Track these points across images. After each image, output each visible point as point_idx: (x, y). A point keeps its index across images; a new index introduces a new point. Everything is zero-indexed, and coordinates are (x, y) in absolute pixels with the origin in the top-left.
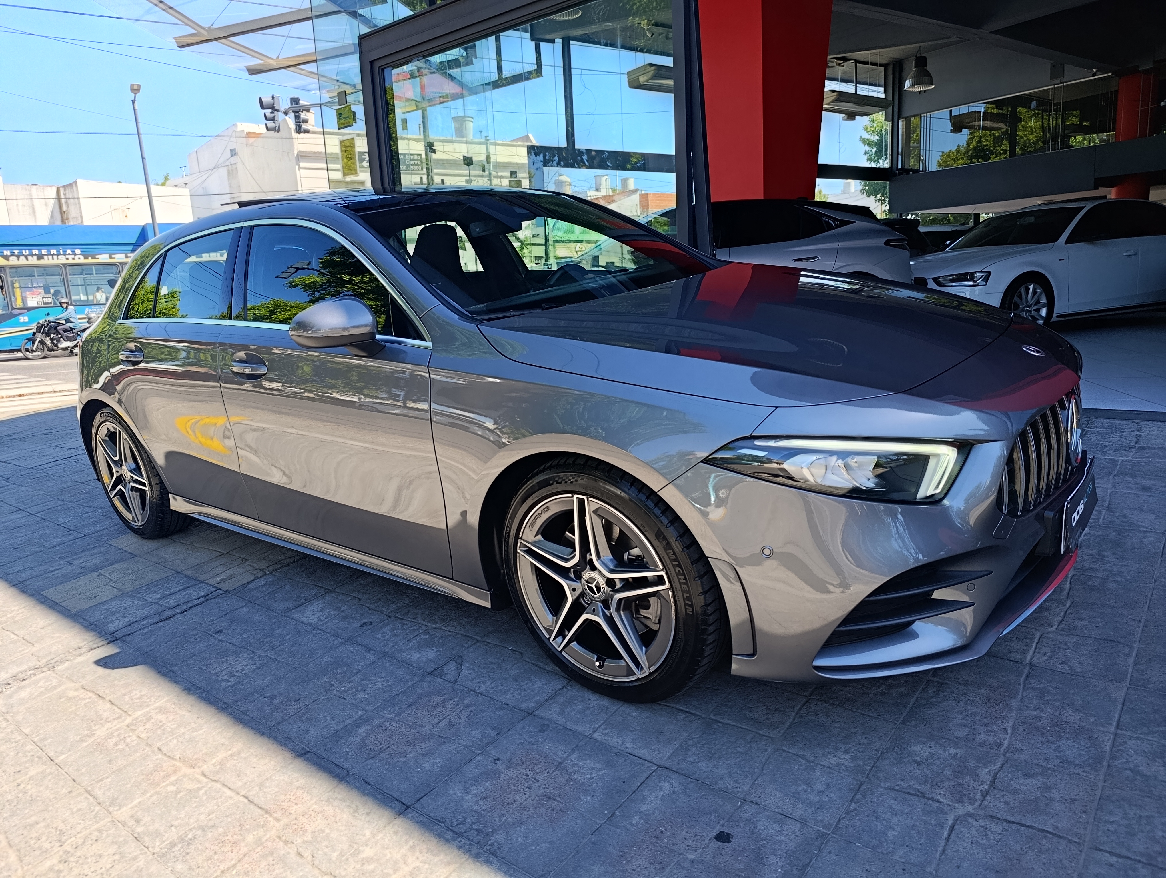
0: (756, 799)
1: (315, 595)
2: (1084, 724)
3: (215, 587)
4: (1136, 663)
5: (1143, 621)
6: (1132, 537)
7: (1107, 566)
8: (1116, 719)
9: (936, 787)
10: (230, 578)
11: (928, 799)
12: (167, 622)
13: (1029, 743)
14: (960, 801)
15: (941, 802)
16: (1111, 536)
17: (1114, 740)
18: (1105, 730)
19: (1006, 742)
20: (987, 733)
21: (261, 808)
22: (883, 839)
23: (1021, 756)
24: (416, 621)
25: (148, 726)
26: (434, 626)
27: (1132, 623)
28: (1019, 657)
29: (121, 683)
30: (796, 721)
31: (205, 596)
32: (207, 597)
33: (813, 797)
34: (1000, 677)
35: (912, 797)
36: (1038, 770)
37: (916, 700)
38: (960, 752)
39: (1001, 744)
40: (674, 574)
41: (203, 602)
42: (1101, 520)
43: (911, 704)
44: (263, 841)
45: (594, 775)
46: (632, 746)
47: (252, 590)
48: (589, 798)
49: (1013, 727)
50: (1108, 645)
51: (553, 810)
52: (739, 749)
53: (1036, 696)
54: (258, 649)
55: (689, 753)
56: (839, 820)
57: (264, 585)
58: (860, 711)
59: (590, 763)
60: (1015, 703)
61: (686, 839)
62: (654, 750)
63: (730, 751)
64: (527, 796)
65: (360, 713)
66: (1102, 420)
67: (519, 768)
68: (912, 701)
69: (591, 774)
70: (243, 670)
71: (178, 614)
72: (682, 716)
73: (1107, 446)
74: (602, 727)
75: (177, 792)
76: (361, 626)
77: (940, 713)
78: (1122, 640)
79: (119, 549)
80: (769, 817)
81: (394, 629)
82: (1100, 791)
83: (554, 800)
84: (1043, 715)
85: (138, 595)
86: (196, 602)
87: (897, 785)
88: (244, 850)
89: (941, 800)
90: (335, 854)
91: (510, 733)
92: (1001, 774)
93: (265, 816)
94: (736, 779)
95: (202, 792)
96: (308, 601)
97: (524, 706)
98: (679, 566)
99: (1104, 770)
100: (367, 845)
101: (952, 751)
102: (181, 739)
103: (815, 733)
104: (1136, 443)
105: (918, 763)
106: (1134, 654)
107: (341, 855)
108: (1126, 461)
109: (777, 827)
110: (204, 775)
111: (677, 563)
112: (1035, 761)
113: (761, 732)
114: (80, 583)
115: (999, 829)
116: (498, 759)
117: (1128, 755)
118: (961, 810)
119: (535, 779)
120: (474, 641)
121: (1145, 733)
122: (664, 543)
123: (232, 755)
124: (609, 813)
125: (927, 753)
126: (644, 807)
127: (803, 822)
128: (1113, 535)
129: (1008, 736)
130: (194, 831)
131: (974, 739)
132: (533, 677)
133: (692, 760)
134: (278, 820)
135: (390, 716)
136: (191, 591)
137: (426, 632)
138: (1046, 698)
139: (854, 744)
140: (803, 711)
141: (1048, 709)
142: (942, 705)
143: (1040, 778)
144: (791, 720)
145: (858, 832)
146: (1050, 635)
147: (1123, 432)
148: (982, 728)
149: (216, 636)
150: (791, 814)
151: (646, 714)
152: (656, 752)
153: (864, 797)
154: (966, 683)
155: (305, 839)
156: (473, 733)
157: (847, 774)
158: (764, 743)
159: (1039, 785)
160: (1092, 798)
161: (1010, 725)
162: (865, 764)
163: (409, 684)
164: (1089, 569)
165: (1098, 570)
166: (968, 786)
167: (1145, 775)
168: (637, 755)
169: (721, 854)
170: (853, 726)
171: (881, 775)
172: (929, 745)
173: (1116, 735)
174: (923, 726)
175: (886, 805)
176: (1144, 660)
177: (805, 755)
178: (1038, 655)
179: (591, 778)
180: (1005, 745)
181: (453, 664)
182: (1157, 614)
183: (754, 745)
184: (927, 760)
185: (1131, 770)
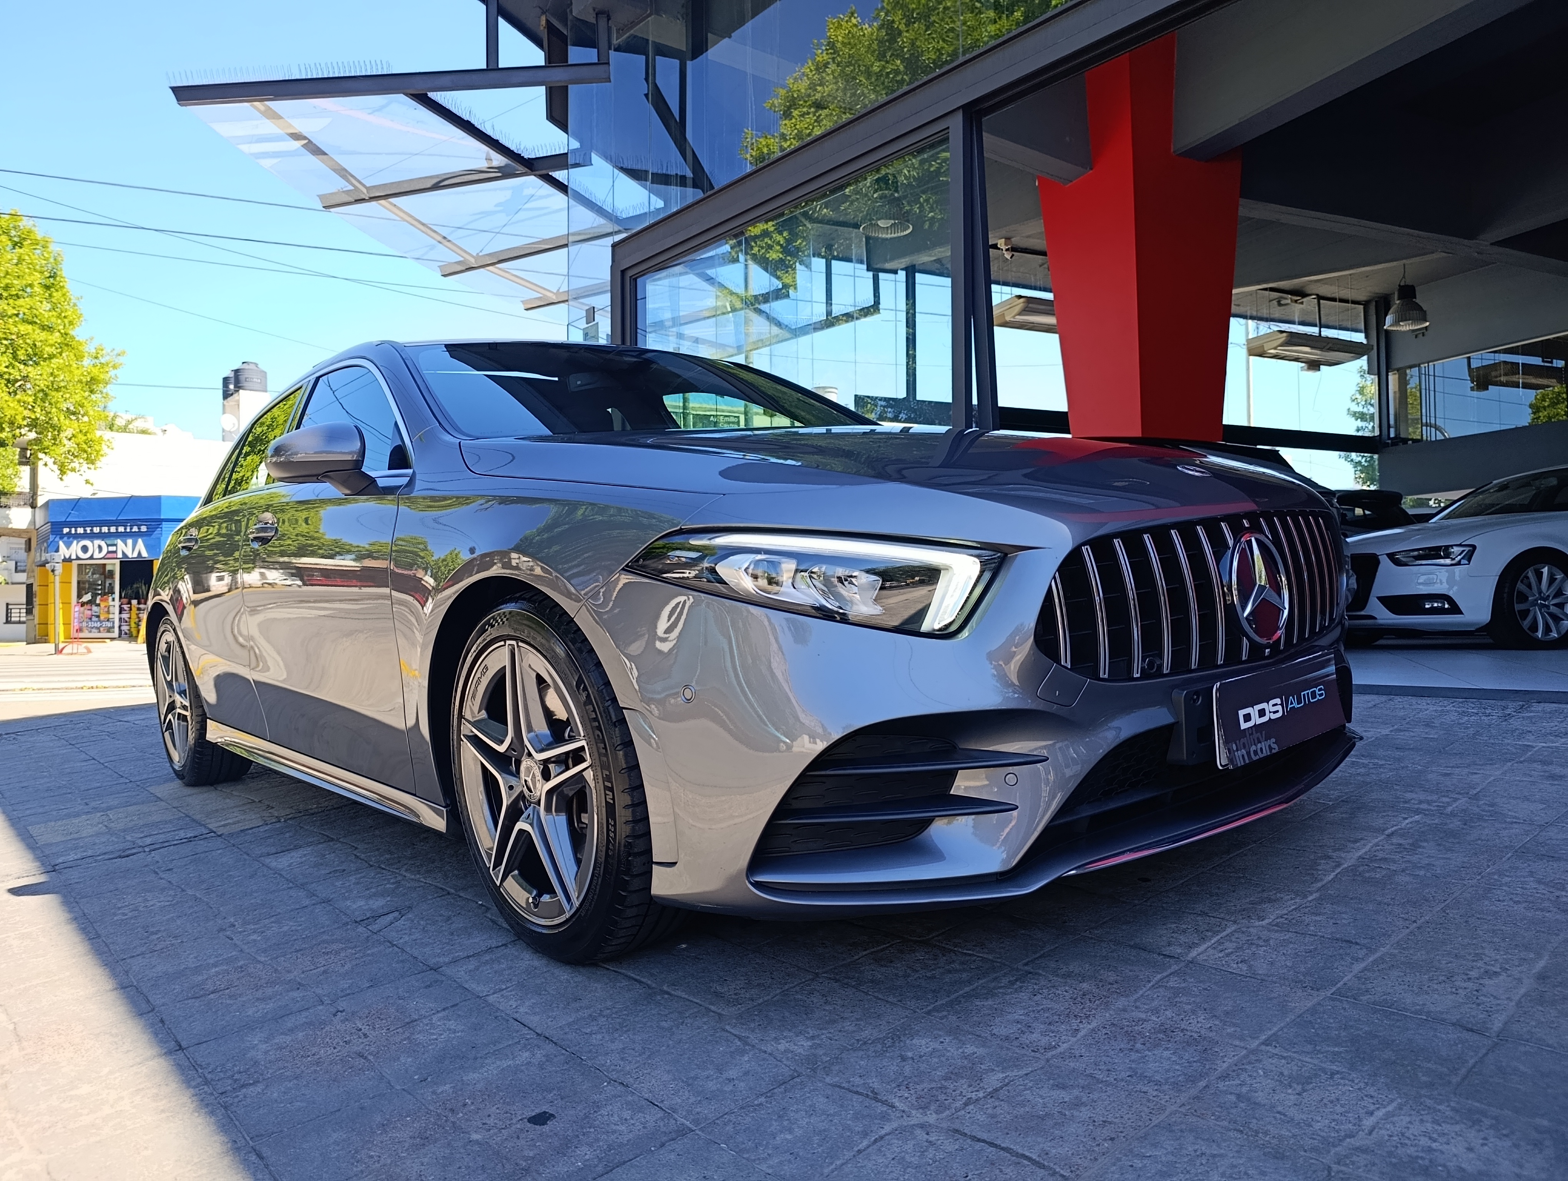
0: (631, 1080)
2: (1212, 1034)
3: (211, 830)
4: (1364, 970)
5: (1420, 921)
6: (1484, 828)
7: (1415, 858)
8: (1270, 1033)
9: (903, 1088)
10: (236, 823)
11: (878, 1101)
12: (124, 858)
13: (1099, 1049)
14: (924, 1108)
15: (894, 1107)
16: (1451, 825)
17: (1245, 1056)
18: (1242, 1044)
19: (1064, 1046)
20: (1042, 1034)
22: (765, 1142)
23: (1071, 1064)
24: (398, 871)
26: (413, 877)
27: (1400, 923)
28: (1179, 951)
30: (775, 999)
32: (191, 839)
33: (712, 1085)
34: (1127, 971)
35: (855, 1097)
36: (1081, 1081)
37: (973, 989)
38: (981, 1051)
40: (593, 743)
41: (181, 844)
42: (1449, 809)
43: (961, 992)
45: (442, 1037)
46: (526, 1010)
48: (409, 1060)
49: (1092, 1029)
50: (1337, 945)
51: (351, 1068)
52: (664, 1024)
53: (1164, 996)
54: (191, 888)
55: (593, 1023)
56: (725, 1114)
57: (266, 831)
58: (876, 994)
59: (452, 1024)
60: (1121, 1002)
61: (489, 1116)
62: (549, 1017)
63: (649, 1024)
64: (335, 1051)
65: (233, 953)
66: (1547, 704)
67: (357, 1022)
68: (967, 989)
69: (442, 1035)
70: (153, 905)
71: (143, 852)
72: (625, 983)
73: (1530, 732)
74: (509, 989)
76: (329, 873)
77: (995, 1006)
78: (1364, 942)
80: (628, 1103)
81: (364, 877)
82: (1162, 1116)
83: (365, 1058)
84: (1154, 1019)
85: (121, 834)
86: (175, 842)
87: (849, 1082)
89: (897, 1104)
91: (388, 986)
92: (1018, 1083)
94: (626, 1055)
96: (296, 848)
97: (433, 961)
99: (1193, 1091)
100: (90, 1083)
101: (971, 1050)
103: (787, 1014)
105: (904, 1059)
106: (1371, 959)
107: (50, 1090)
108: (1549, 747)
109: (627, 1114)
111: (596, 726)
112: (1088, 1072)
113: (712, 1008)
114: (76, 821)
115: (950, 1146)
116: (342, 1011)
117: (1250, 1076)
118: (917, 1118)
119: (365, 1034)
120: (444, 893)
121: (1303, 1052)
122: (584, 694)
123: (46, 982)
124: (418, 1078)
125: (929, 1049)
126: (472, 1076)
127: (669, 1112)
128: (1455, 824)
129: (1074, 1039)
131: (1017, 1038)
133: (588, 1031)
134: (22, 1048)
135: (262, 959)
136: (180, 833)
137: (396, 882)
138: (1178, 999)
139: (832, 1031)
140: (798, 988)
141: (1167, 1013)
142: (1007, 997)
143: (1077, 1091)
144: (769, 997)
145: (736, 1130)
146: (1252, 930)
148: (1042, 1026)
149: (161, 874)
150: (662, 1101)
151: (578, 978)
152: (550, 1020)
153: (787, 1090)
155: (29, 1070)
156: (343, 982)
157: (788, 1063)
158: (705, 1020)
159: (1066, 1100)
160: (1140, 1123)
161: (1091, 1027)
162: (825, 1054)
163: (322, 930)
164: (1380, 860)
165: (1394, 862)
166: (954, 1091)
167: (1255, 1103)
168: (522, 1021)
169: (518, 1138)
170: (849, 1011)
171: (836, 1068)
172: (942, 1040)
173: (1253, 1052)
174: (954, 1018)
175: (809, 1103)
176: (1381, 966)
177: (748, 1037)
178: (1211, 951)
179: (436, 1039)
180: (1059, 1050)
181: (396, 914)
182: (1451, 915)
183: (689, 1021)
184: (921, 1057)
185: (1239, 1096)
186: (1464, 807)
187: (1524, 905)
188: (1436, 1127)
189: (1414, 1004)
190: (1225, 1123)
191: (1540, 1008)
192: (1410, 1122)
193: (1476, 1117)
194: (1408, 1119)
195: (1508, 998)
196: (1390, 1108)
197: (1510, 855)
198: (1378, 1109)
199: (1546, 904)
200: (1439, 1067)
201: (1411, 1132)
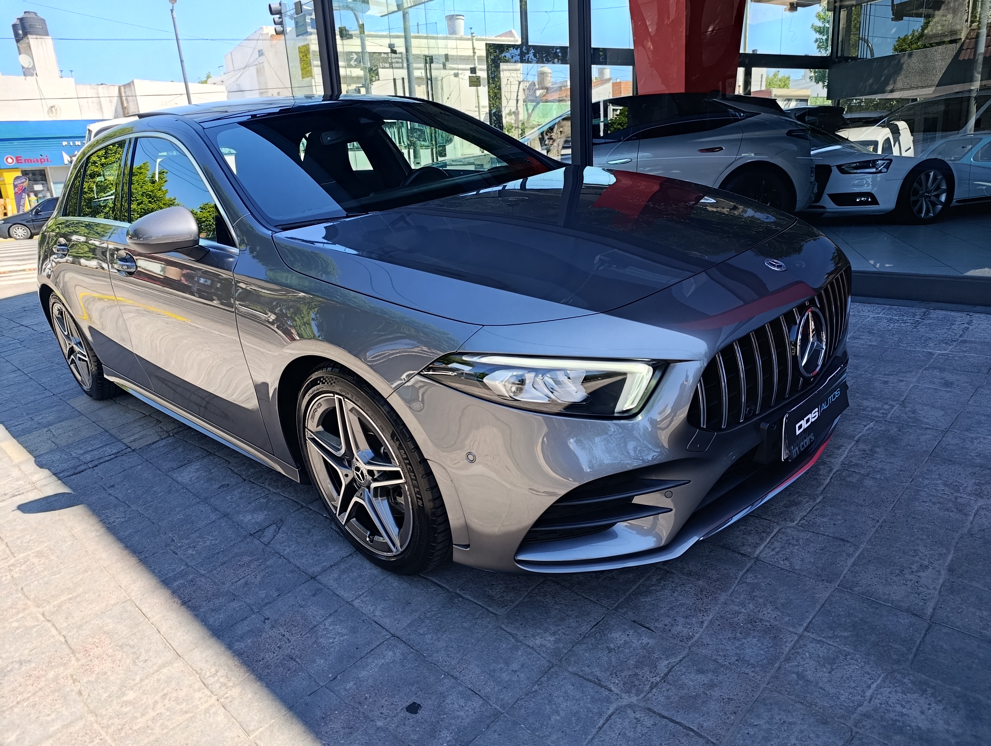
0: (457, 673)
1: (198, 457)
2: (777, 623)
3: (127, 445)
4: (854, 564)
5: (880, 521)
6: (910, 434)
7: (873, 463)
8: (808, 621)
9: (614, 675)
10: (141, 438)
11: (602, 686)
12: (78, 475)
13: (717, 639)
14: (628, 692)
15: (611, 691)
16: (892, 432)
17: (797, 641)
18: (794, 631)
19: (697, 636)
20: (684, 626)
21: (70, 648)
22: (545, 723)
23: (703, 651)
24: (263, 485)
25: (23, 567)
26: (275, 491)
27: (870, 522)
28: (749, 550)
29: (21, 528)
30: (525, 600)
31: (116, 453)
32: (116, 455)
33: (505, 676)
34: (723, 569)
35: (589, 684)
36: (711, 666)
37: (638, 588)
38: (652, 642)
39: (689, 638)
40: (406, 471)
41: (112, 459)
42: (889, 415)
43: (631, 590)
44: (60, 677)
45: (336, 640)
46: (380, 614)
47: (152, 450)
48: (322, 661)
49: (711, 622)
50: (837, 543)
51: (289, 670)
52: (465, 624)
53: (746, 591)
54: (133, 504)
55: (423, 625)
56: (518, 700)
57: (164, 446)
58: (583, 595)
59: (338, 628)
60: (723, 597)
61: (383, 707)
62: (395, 620)
63: (457, 625)
64: (275, 655)
65: (183, 567)
66: (939, 312)
67: (280, 629)
68: (634, 588)
69: (335, 638)
70: (114, 522)
71: (90, 468)
72: (433, 589)
73: (930, 339)
74: (364, 595)
75: (18, 628)
76: (219, 488)
77: (653, 602)
78: (852, 540)
79: (73, 408)
80: (460, 693)
81: (243, 492)
82: (759, 693)
83: (295, 660)
84: (744, 611)
85: (67, 450)
86: (107, 458)
87: (582, 671)
88: (43, 684)
89: (613, 689)
90: (106, 695)
91: (289, 595)
92: (677, 668)
93: (71, 655)
94: (450, 653)
95: (35, 629)
96: (190, 462)
97: (311, 571)
98: (410, 464)
99: (773, 671)
100: (132, 689)
101: (645, 640)
102: (41, 581)
103: (535, 614)
104: (960, 336)
105: (610, 650)
106: (857, 555)
107: (109, 696)
108: (943, 355)
109: (462, 702)
110: (43, 615)
111: (408, 462)
112: (713, 658)
113: (490, 609)
114: (32, 437)
115: (648, 722)
116: (268, 619)
117: (802, 658)
118: (626, 699)
119: (288, 640)
120: (299, 507)
121: (829, 637)
122: (398, 443)
123: (70, 599)
124: (332, 677)
125: (622, 641)
126: (363, 674)
127: (486, 700)
128: (894, 430)
129: (701, 630)
130: (14, 663)
131: (670, 630)
132: (330, 544)
133: (422, 632)
134: (78, 660)
135: (203, 572)
136: (107, 448)
137: (266, 497)
138: (754, 594)
139: (564, 627)
140: (536, 590)
141: (751, 606)
142: (658, 594)
143: (710, 675)
144: (521, 599)
145: (527, 713)
146: (788, 530)
147: (953, 324)
148: (682, 620)
149: (108, 490)
150: (480, 691)
151: (405, 585)
152: (396, 622)
153: (549, 679)
154: (689, 574)
155: (90, 679)
156: (260, 592)
157: (544, 655)
158: (488, 620)
159: (706, 682)
160: (748, 699)
161: (709, 619)
162: (564, 647)
163: (232, 543)
164: (854, 465)
165: (862, 466)
166: (643, 677)
167: (807, 681)
168: (380, 623)
169: (404, 724)
170: (570, 609)
171: (572, 659)
172: (628, 633)
173: (801, 637)
174: (631, 613)
175: (563, 690)
176: (864, 561)
177: (517, 634)
178: (767, 550)
179: (333, 643)
180: (695, 639)
181: (274, 527)
182: (898, 515)
183: (479, 621)
184: (619, 648)
185: (798, 674)
186: (898, 415)
187: (938, 505)
188: (904, 696)
189: (884, 594)
190: (793, 697)
191: (952, 597)
192: (890, 693)
193: (924, 687)
194: (889, 690)
195: (934, 588)
196: (879, 682)
197: (927, 458)
198: (873, 683)
199: (950, 505)
200: (902, 647)
201: (891, 700)
